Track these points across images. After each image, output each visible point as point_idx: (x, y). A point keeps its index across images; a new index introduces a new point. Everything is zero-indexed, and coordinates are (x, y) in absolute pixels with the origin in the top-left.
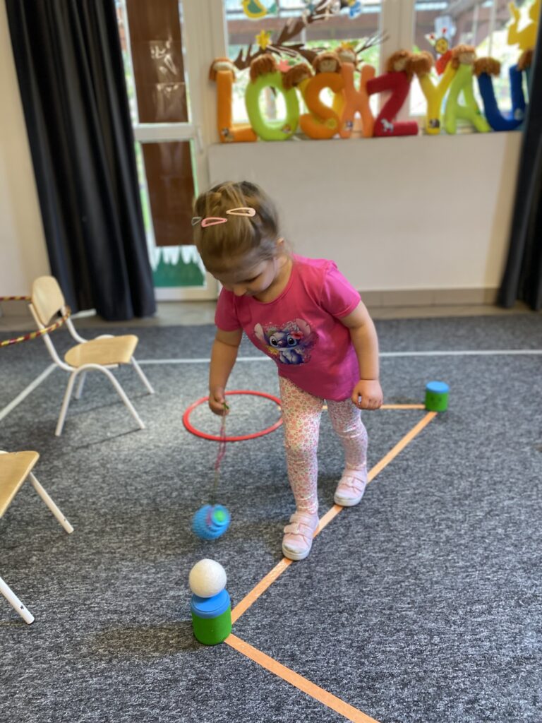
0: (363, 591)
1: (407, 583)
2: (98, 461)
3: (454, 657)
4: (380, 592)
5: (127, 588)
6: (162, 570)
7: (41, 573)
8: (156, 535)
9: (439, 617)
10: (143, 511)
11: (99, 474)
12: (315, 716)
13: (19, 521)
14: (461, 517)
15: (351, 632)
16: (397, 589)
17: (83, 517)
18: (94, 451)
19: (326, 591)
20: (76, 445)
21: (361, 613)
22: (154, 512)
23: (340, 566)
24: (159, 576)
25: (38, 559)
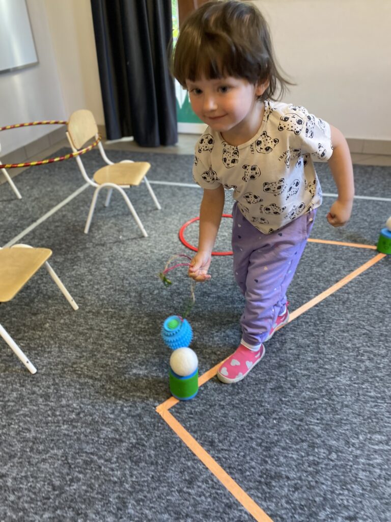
0: (281, 400)
1: (321, 402)
2: (109, 257)
3: (345, 476)
4: (296, 404)
5: (103, 361)
6: (133, 351)
7: (49, 337)
8: (135, 322)
9: (341, 437)
10: (131, 301)
11: (106, 268)
12: (217, 496)
13: (44, 295)
14: (383, 352)
16: (311, 405)
17: (87, 299)
18: (108, 249)
20: (97, 242)
21: (275, 419)
22: (138, 304)
23: (268, 375)
25: (50, 326)
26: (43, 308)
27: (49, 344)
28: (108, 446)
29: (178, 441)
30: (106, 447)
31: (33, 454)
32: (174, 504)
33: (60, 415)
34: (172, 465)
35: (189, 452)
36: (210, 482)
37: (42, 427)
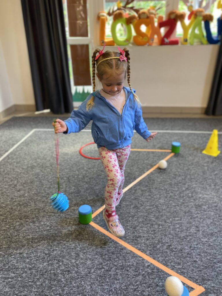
0: (138, 211)
1: (153, 210)
2: (49, 164)
7: (28, 199)
9: (163, 220)
11: (49, 169)
12: (116, 247)
13: (21, 183)
21: (136, 218)
22: (68, 182)
23: (131, 203)
25: (28, 195)
26: (22, 188)
27: (29, 202)
28: (66, 236)
29: (97, 230)
30: (66, 237)
31: (33, 243)
32: (99, 252)
33: (42, 228)
34: (96, 239)
35: (102, 234)
36: (113, 243)
37: (35, 234)
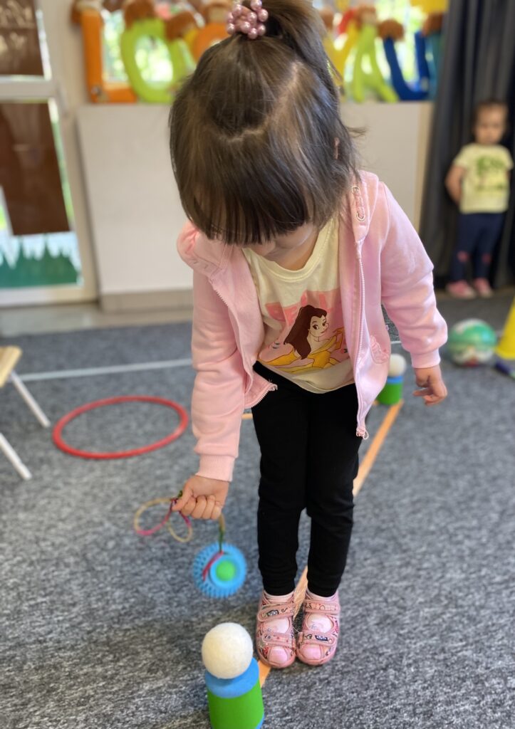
0: (400, 635)
4: (421, 632)
5: (76, 693)
6: (123, 654)
8: (100, 604)
15: (408, 694)
19: (355, 643)
22: (89, 574)
23: (360, 606)
24: (121, 664)
